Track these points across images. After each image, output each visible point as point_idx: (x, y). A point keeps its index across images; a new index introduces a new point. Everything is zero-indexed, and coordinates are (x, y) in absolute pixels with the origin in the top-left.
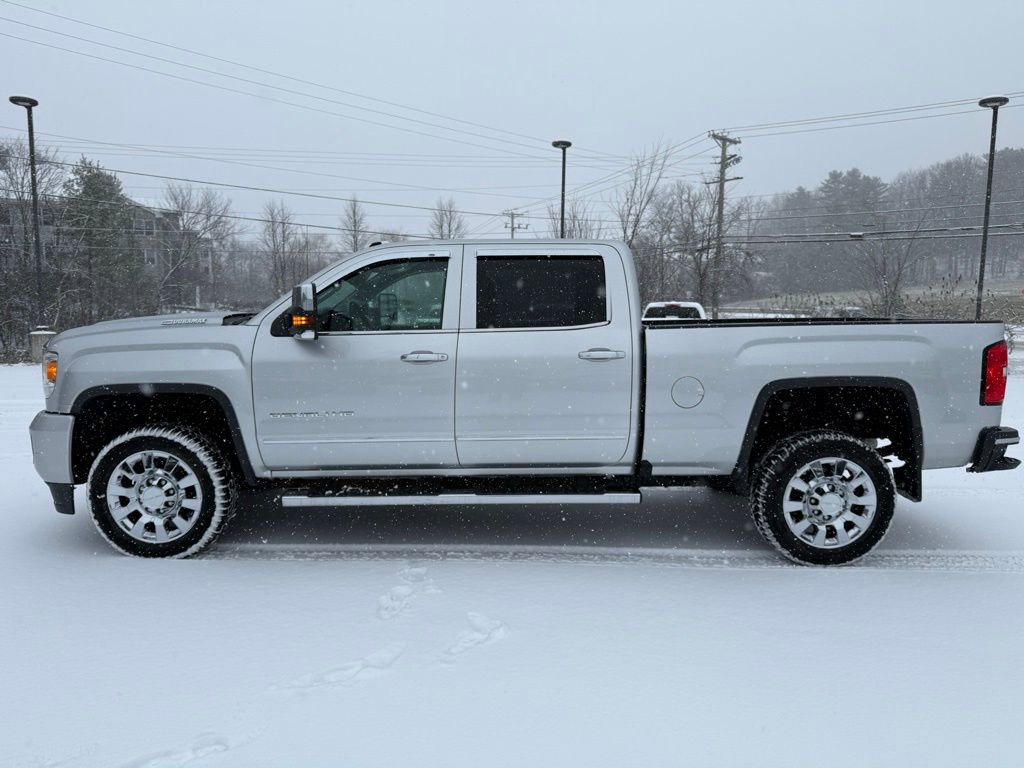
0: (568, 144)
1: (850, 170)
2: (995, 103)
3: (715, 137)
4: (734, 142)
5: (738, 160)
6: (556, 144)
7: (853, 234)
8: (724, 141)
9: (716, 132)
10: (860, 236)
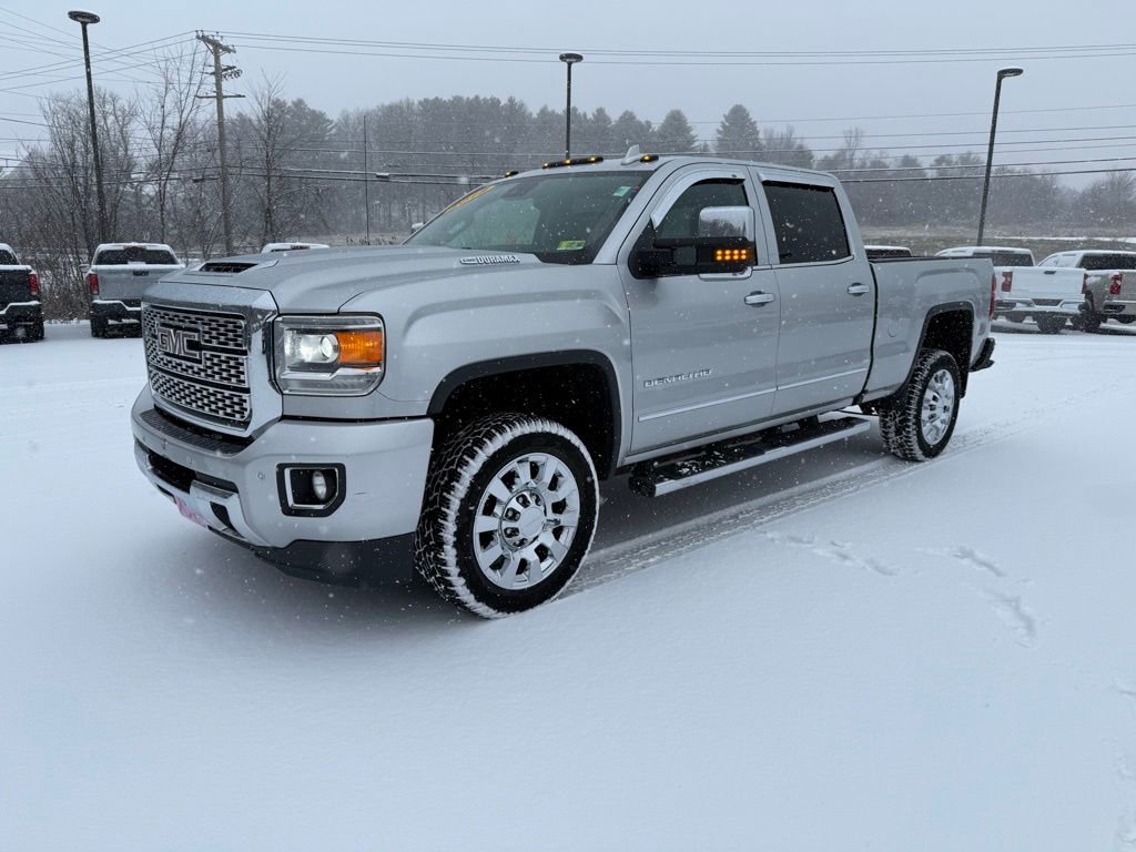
0: (94, 19)
1: (295, 100)
2: (571, 59)
3: (204, 39)
4: (227, 49)
5: (238, 74)
6: (74, 15)
7: (378, 174)
8: (217, 48)
9: (206, 34)
10: (386, 177)
